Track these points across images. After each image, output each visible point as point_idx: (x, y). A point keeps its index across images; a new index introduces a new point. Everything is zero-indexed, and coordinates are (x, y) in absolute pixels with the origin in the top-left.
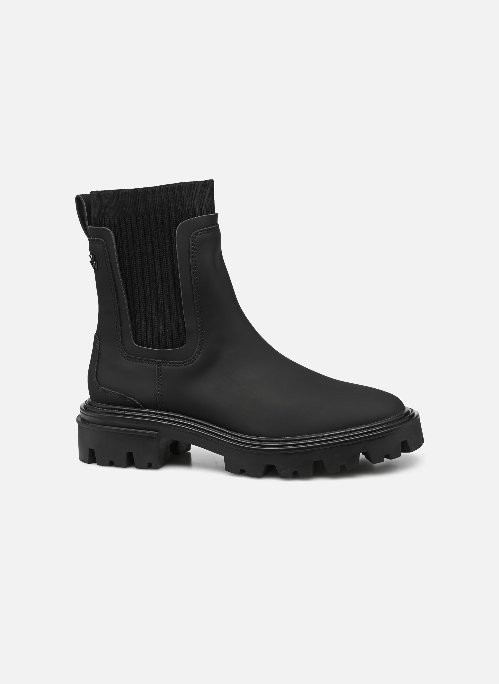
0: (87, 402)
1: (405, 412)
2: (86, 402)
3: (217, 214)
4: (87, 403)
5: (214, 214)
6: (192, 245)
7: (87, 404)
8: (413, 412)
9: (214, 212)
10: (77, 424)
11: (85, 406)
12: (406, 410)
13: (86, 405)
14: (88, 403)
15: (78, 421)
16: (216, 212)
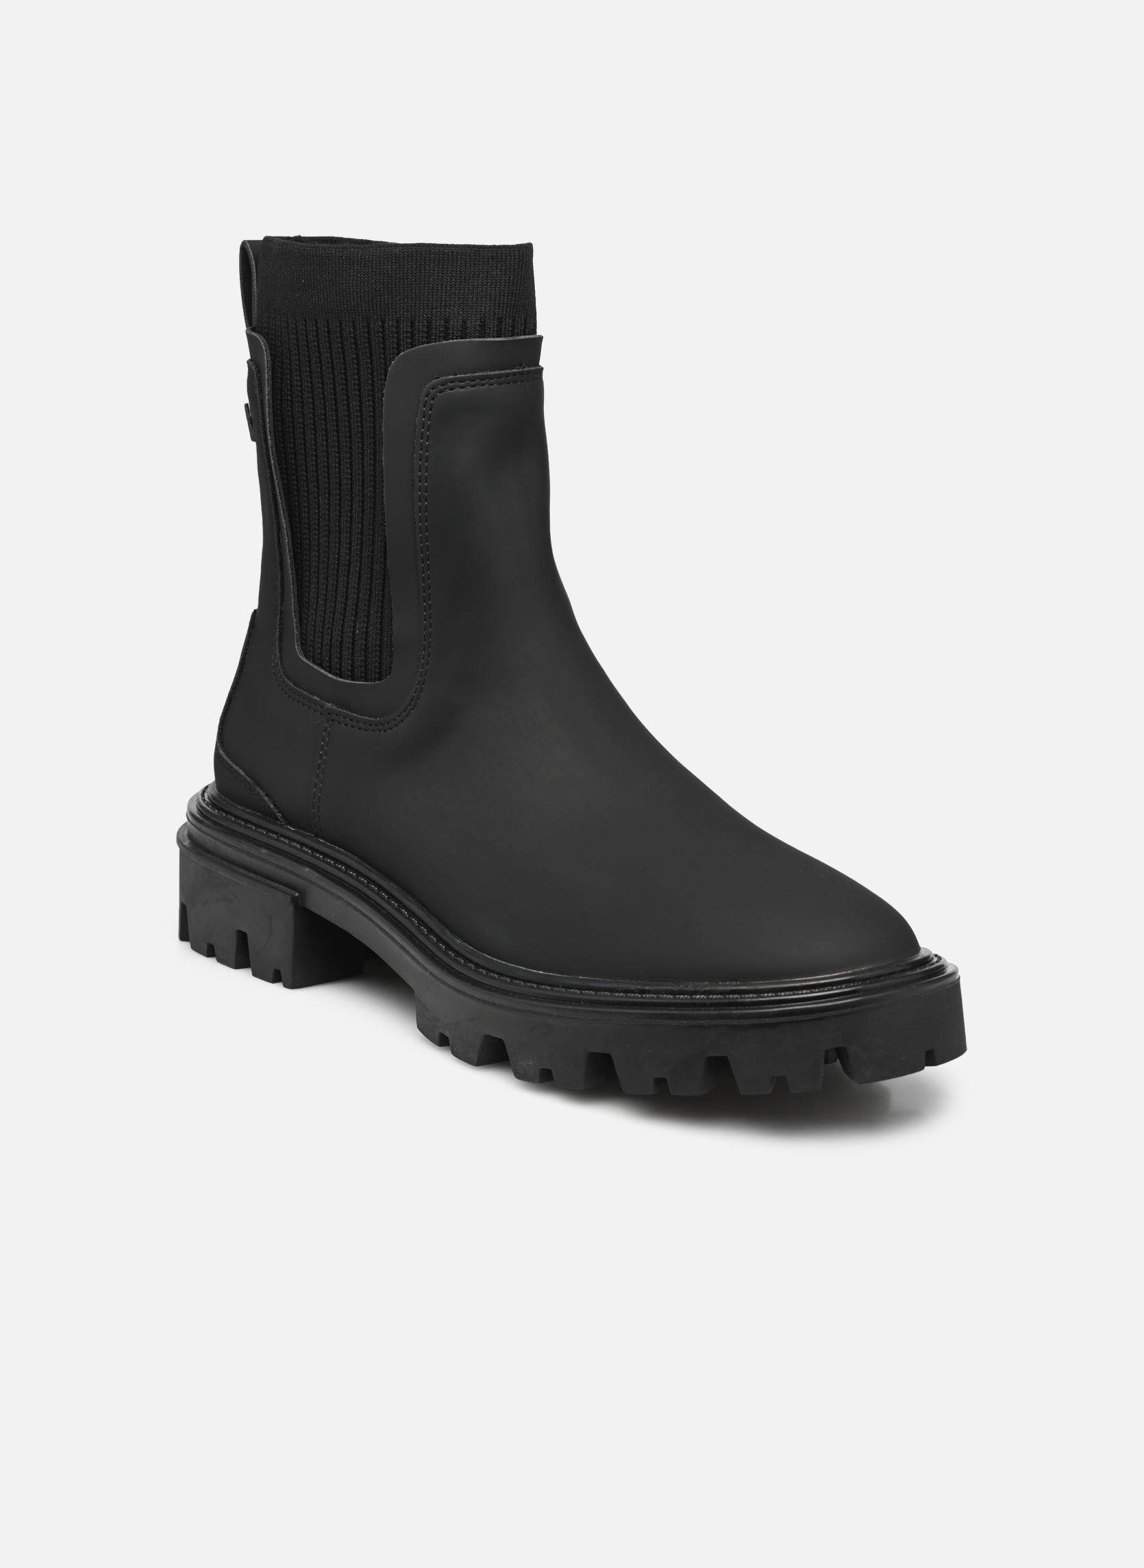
0: (206, 795)
1: (918, 958)
2: (204, 791)
3: (541, 338)
4: (207, 799)
5: (532, 336)
6: (424, 413)
7: (204, 800)
8: (939, 964)
9: (535, 332)
10: (178, 849)
11: (201, 810)
12: (922, 954)
13: (201, 801)
14: (209, 798)
15: (179, 842)
16: (539, 332)
